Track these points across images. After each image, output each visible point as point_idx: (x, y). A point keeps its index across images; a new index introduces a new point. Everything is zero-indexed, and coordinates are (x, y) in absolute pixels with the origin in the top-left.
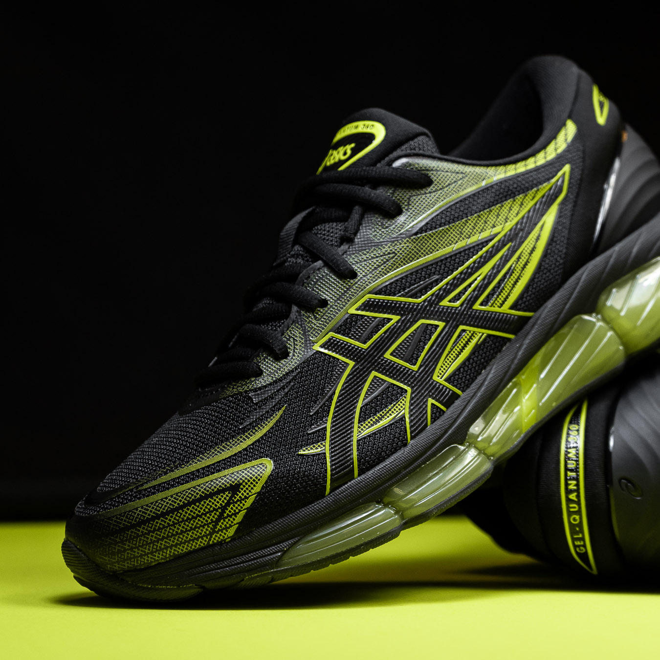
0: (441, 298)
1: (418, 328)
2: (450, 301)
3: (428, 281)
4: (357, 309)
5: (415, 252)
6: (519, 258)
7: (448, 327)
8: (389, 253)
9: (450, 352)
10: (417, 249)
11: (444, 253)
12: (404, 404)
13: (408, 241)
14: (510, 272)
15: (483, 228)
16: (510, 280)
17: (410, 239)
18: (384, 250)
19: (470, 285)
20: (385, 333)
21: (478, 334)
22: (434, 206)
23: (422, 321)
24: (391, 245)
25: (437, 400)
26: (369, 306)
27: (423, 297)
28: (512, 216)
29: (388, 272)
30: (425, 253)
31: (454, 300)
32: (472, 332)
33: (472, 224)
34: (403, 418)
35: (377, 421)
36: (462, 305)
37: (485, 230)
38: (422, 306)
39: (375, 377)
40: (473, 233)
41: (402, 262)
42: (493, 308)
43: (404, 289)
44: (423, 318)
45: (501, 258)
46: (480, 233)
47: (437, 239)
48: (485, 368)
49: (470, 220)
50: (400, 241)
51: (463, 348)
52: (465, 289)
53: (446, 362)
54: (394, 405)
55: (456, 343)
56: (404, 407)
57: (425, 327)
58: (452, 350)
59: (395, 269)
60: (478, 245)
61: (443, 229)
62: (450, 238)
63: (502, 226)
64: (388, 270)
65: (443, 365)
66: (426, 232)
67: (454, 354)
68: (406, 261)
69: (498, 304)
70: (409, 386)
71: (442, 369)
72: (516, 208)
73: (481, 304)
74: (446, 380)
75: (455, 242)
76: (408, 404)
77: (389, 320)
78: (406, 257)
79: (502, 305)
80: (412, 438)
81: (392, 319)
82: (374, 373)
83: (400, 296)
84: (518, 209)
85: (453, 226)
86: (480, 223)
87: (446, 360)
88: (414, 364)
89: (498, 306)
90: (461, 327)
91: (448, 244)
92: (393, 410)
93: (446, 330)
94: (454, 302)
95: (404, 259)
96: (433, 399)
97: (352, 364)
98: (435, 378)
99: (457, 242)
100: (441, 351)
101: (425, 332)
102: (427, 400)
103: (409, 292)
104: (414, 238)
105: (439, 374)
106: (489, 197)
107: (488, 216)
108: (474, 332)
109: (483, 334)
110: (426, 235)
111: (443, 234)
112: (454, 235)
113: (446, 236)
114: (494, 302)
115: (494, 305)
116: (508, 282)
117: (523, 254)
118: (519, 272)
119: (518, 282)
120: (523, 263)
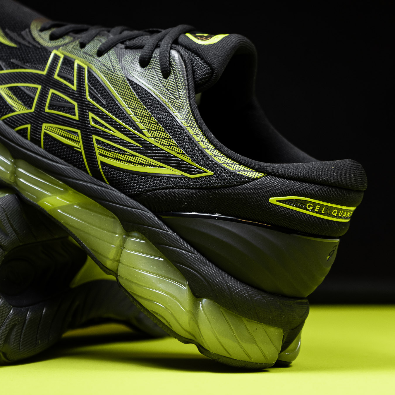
0: (93, 112)
1: (70, 103)
2: (93, 118)
5: (117, 84)
6: (133, 156)
7: (76, 122)
8: (114, 69)
9: (62, 129)
10: (119, 84)
12: (22, 110)
14: (122, 152)
15: (145, 123)
17: (124, 77)
18: (116, 65)
19: (106, 127)
21: (79, 145)
23: (76, 104)
24: (120, 68)
25: (31, 131)
26: (80, 70)
27: (91, 99)
28: (160, 142)
29: (102, 73)
30: (117, 90)
32: (79, 140)
33: (144, 114)
36: (92, 127)
37: (144, 125)
38: (85, 101)
39: (37, 88)
40: (139, 117)
41: (110, 78)
44: (78, 105)
46: (140, 122)
49: (146, 111)
50: (122, 72)
52: (103, 126)
53: (56, 129)
54: (21, 104)
55: (69, 131)
56: (21, 110)
57: (72, 107)
58: (64, 130)
61: (135, 95)
62: (131, 102)
63: (151, 136)
64: (104, 72)
65: (53, 128)
66: (131, 85)
67: (62, 133)
68: (110, 81)
69: (100, 152)
70: (35, 110)
71: (51, 128)
72: (166, 142)
73: (97, 140)
74: (45, 133)
75: (130, 106)
77: (73, 85)
78: (113, 79)
79: (100, 155)
80: (3, 121)
82: (40, 87)
83: (88, 85)
85: (139, 102)
87: (57, 129)
88: (49, 109)
89: (99, 153)
90: (79, 131)
91: (126, 103)
92: (18, 104)
93: (74, 122)
94: (93, 121)
95: (111, 79)
96: (31, 129)
97: (45, 73)
98: (44, 125)
99: (130, 108)
100: (61, 123)
101: (70, 109)
102: (27, 124)
103: (92, 89)
104: (125, 80)
105: (47, 127)
108: (79, 142)
109: (80, 149)
110: (128, 86)
111: (132, 97)
112: (134, 104)
113: (131, 99)
114: (101, 148)
115: (99, 149)
116: (115, 154)
117: (137, 158)
118: (124, 159)
119: (118, 161)
120: (131, 160)
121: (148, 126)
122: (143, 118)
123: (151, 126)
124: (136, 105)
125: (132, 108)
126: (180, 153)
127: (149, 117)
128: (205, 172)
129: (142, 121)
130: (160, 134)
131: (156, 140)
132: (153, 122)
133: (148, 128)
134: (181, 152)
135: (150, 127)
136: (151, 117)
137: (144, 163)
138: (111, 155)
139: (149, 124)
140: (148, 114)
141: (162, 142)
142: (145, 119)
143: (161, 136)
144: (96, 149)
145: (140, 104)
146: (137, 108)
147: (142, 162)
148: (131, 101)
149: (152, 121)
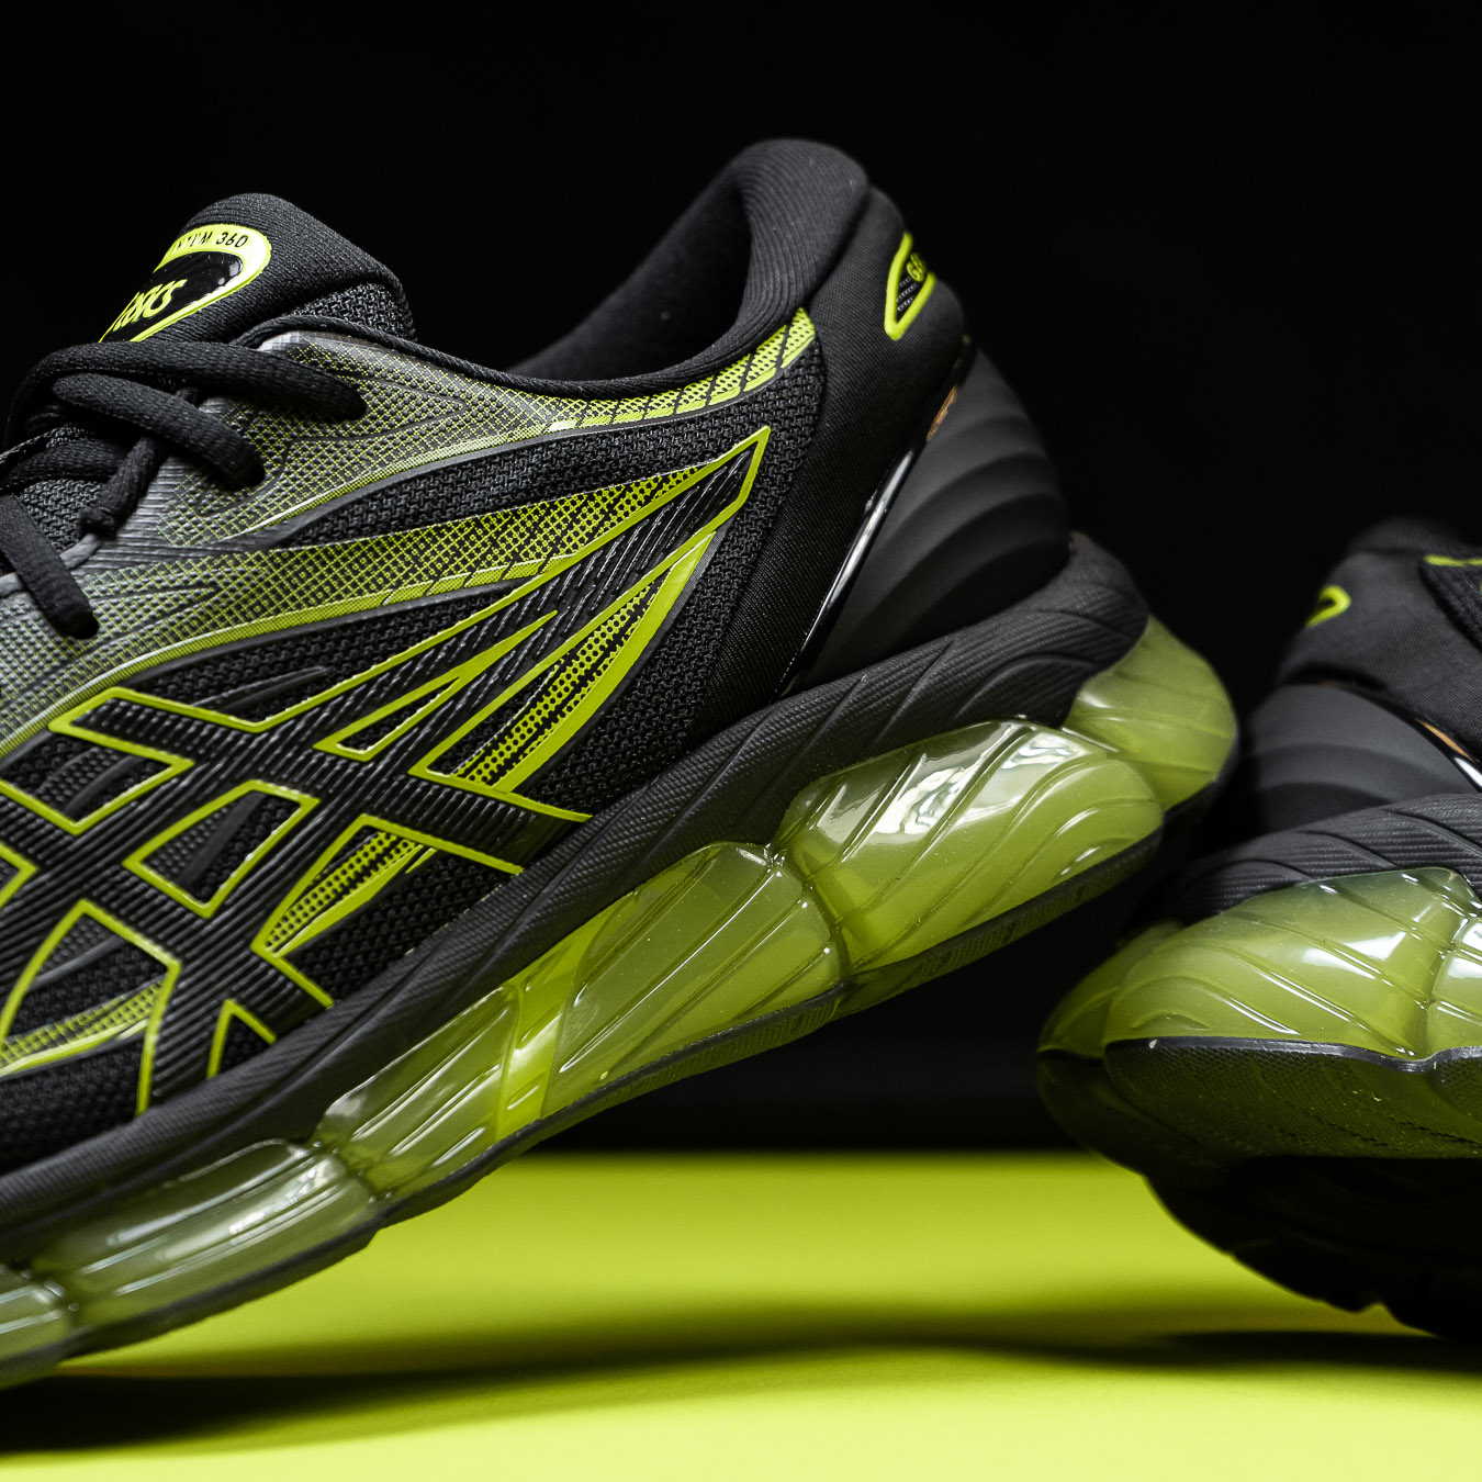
0: (325, 730)
1: (238, 801)
2: (345, 743)
3: (293, 678)
4: (75, 724)
5: (274, 591)
6: (571, 656)
7: (324, 812)
8: (200, 584)
9: (316, 883)
10: (282, 586)
11: (355, 608)
12: (149, 1005)
13: (258, 558)
14: (537, 689)
15: (483, 557)
16: (533, 712)
17: (266, 554)
18: (186, 574)
19: (411, 709)
20: (141, 799)
21: (411, 845)
22: (355, 474)
23: (258, 785)
24: (210, 562)
25: (252, 1010)
26: (110, 719)
27: (268, 719)
28: (576, 540)
29: (186, 635)
30: (300, 599)
31: (354, 741)
32: (393, 838)
33: (454, 542)
34: (136, 1044)
35: (62, 1039)
36: (378, 758)
37: (489, 564)
38: (261, 744)
39: (86, 917)
40: (451, 567)
41: (230, 613)
42: (468, 781)
43: (220, 689)
44: (258, 776)
45: (519, 647)
46: (471, 569)
47: (344, 565)
48: (417, 943)
49: (449, 529)
50: (237, 556)
51: (359, 878)
52: (398, 717)
53: (301, 908)
54: (122, 1003)
55: (338, 860)
56: (147, 1011)
57: (257, 802)
58: (324, 877)
59: (207, 631)
60: (459, 601)
61: (365, 543)
62: (381, 569)
63: (542, 560)
64: (186, 628)
65: (288, 914)
66: (315, 541)
67: (329, 890)
68: (243, 614)
69: (486, 773)
70: (177, 955)
71: (285, 925)
72: (589, 520)
73: (435, 766)
74: (289, 958)
75: (393, 582)
76: (161, 1007)
77: (161, 766)
78: (245, 602)
79: (495, 777)
80: (154, 1102)
81: (166, 766)
82: (85, 906)
83: (205, 706)
84: (595, 523)
85: (398, 538)
86: (478, 544)
87: (302, 902)
88: (206, 899)
89: (484, 779)
90: (365, 820)
91: (373, 587)
92: (113, 1015)
93: (318, 820)
94: (356, 747)
95: (238, 607)
96: (241, 1002)
97: (27, 869)
98: (259, 946)
99: (399, 583)
100: (290, 875)
101: (254, 817)
102: (220, 1005)
103: (232, 698)
104: (279, 554)
105: (271, 939)
106: (517, 476)
107: (504, 528)
108: (400, 839)
109: (426, 848)
110: (313, 551)
111: (364, 555)
112: (395, 563)
113: (369, 562)
114: (475, 765)
115: (474, 773)
116: (527, 718)
117: (585, 647)
118: (565, 695)
119: (556, 721)
120: (581, 672)
121: (502, 552)
122: (465, 555)
123: (510, 540)
124: (402, 557)
125: (406, 576)
126: (653, 492)
127: (473, 532)
128: (752, 448)
129: (471, 562)
130: (553, 526)
131: (563, 550)
132: (498, 527)
133: (508, 553)
134: (655, 485)
135: (509, 547)
136: (479, 525)
137: (616, 630)
138: (523, 737)
139: (497, 546)
140: (461, 530)
141: (582, 534)
142: (472, 549)
143: (559, 526)
144: (465, 784)
145: (410, 539)
146: (415, 558)
147: (609, 636)
148: (375, 568)
149: (492, 527)
